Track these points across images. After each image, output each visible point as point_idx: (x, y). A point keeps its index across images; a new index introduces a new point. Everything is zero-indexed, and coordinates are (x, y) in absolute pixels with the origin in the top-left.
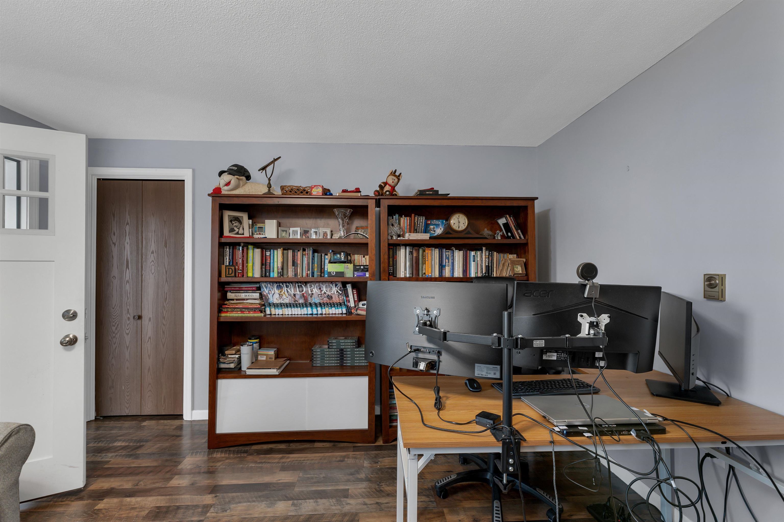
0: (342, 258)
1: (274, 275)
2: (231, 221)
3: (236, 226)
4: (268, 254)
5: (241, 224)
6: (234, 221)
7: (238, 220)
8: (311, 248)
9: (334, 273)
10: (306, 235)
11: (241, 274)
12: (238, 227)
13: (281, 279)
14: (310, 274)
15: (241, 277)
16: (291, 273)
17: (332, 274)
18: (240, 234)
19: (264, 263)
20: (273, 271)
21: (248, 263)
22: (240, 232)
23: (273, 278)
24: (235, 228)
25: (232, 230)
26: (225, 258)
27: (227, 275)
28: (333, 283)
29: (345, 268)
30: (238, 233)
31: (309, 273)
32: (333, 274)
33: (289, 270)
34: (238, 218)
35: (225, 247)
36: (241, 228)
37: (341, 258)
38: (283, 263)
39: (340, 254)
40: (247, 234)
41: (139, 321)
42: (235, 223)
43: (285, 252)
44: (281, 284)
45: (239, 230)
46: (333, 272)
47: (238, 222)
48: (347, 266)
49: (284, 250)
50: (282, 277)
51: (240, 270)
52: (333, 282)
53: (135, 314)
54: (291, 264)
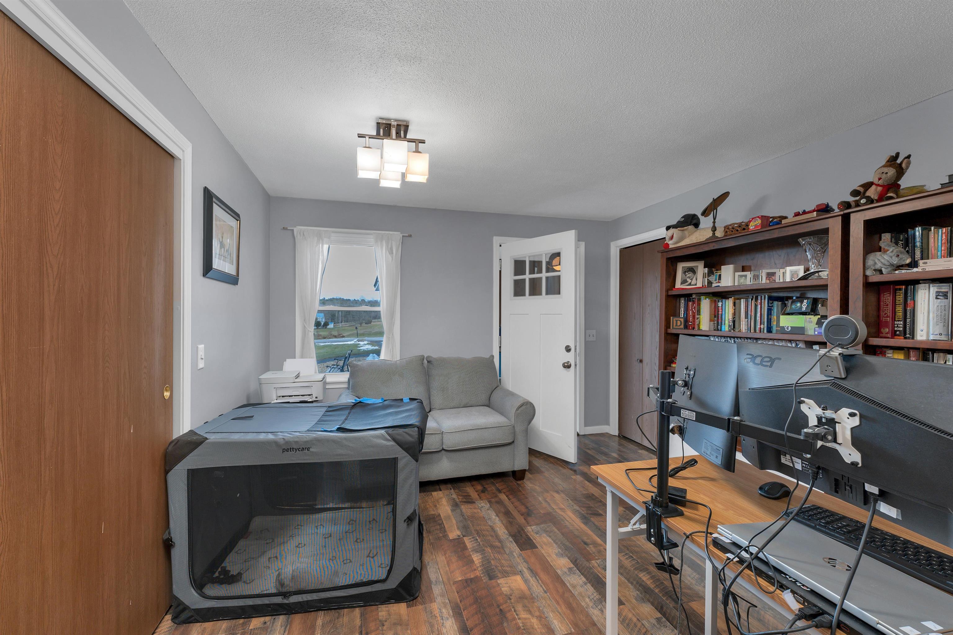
0: (803, 307)
1: (725, 328)
2: (684, 272)
3: (689, 277)
4: (720, 304)
5: (695, 274)
6: (687, 272)
7: (693, 270)
8: (766, 296)
9: (790, 328)
10: (770, 279)
11: (691, 326)
12: (691, 278)
13: (732, 334)
14: (764, 328)
15: (691, 329)
16: (743, 327)
17: (786, 329)
18: (693, 285)
19: (716, 316)
20: (725, 324)
21: (700, 315)
22: (692, 283)
23: (725, 331)
24: (688, 280)
25: (684, 282)
26: (681, 310)
27: (674, 327)
28: (792, 342)
29: (805, 321)
30: (690, 284)
31: (762, 327)
32: (788, 329)
33: (742, 323)
34: (692, 268)
35: (681, 299)
36: (694, 278)
37: (801, 307)
38: (734, 314)
39: (802, 302)
40: (699, 285)
41: (641, 364)
42: (689, 274)
43: (737, 301)
44: (729, 339)
45: (692, 281)
46: (788, 327)
47: (692, 272)
48: (810, 318)
49: (735, 299)
50: (732, 331)
51: (691, 322)
52: (792, 340)
53: (639, 358)
54: (744, 315)
